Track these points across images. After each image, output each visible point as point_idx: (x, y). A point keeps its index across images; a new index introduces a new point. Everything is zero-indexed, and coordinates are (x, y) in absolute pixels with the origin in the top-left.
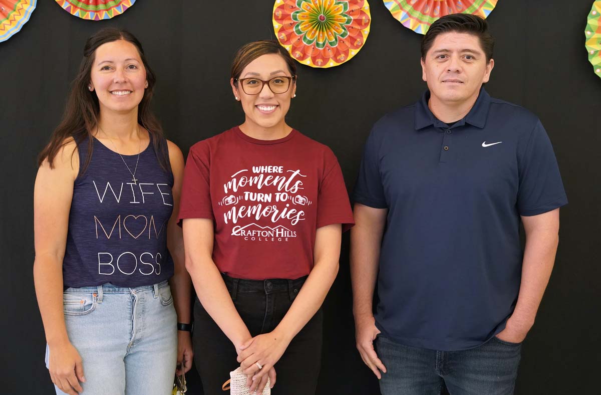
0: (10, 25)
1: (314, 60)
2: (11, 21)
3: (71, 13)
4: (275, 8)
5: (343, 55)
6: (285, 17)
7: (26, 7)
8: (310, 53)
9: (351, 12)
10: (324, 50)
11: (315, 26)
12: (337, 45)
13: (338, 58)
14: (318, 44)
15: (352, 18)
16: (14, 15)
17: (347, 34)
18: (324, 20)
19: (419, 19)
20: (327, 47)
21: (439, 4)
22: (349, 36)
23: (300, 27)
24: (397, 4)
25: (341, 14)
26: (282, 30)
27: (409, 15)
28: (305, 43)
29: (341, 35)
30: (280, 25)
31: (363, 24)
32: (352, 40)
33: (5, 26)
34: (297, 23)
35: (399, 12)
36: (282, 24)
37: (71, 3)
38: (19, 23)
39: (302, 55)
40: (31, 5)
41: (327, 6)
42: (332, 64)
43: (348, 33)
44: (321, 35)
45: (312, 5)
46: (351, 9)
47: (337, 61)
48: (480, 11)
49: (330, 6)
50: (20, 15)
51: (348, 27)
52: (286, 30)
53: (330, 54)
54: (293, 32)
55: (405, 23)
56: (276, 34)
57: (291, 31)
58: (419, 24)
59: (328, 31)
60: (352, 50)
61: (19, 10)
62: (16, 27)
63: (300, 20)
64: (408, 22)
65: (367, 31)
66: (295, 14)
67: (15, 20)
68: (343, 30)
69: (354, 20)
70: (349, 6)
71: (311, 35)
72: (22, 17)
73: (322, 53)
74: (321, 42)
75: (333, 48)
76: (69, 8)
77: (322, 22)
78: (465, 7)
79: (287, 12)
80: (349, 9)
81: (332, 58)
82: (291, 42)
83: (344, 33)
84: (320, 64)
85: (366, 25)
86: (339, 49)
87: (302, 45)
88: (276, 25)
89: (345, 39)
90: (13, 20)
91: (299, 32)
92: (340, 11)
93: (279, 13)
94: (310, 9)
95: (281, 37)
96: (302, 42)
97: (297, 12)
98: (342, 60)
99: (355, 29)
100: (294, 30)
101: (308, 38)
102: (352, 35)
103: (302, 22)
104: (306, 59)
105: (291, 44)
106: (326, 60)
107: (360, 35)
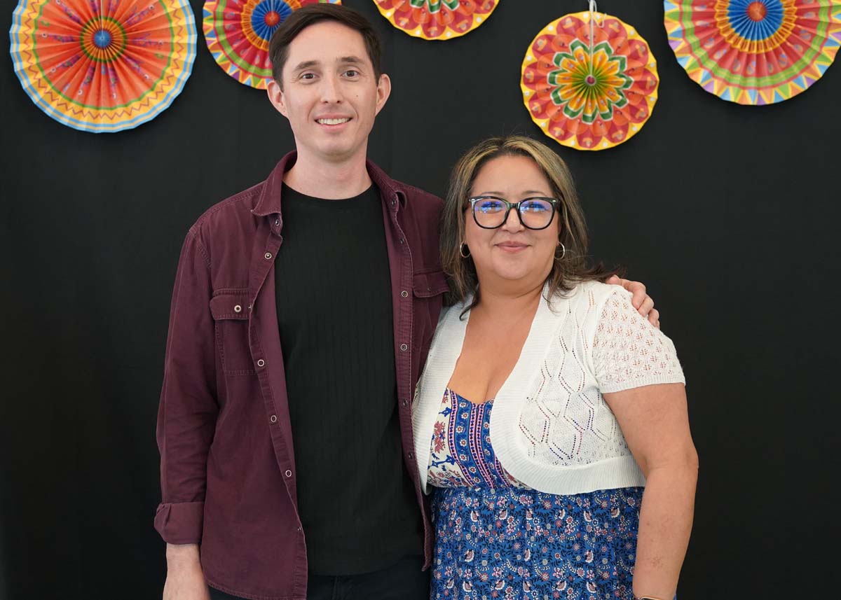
0: (156, 98)
1: (580, 139)
2: (157, 93)
3: (240, 80)
4: (524, 68)
5: (621, 132)
6: (539, 80)
7: (177, 73)
8: (575, 129)
9: (631, 72)
10: (594, 125)
11: (581, 91)
12: (612, 118)
13: (614, 135)
14: (585, 118)
15: (632, 79)
16: (162, 85)
17: (625, 102)
18: (593, 83)
19: (727, 79)
20: (599, 120)
21: (755, 58)
22: (629, 105)
23: (560, 94)
24: (695, 60)
25: (618, 75)
26: (534, 98)
27: (712, 74)
28: (567, 116)
29: (617, 104)
30: (531, 91)
31: (648, 86)
32: (633, 110)
33: (150, 100)
34: (555, 88)
35: (699, 71)
36: (534, 89)
37: (239, 67)
38: (168, 95)
39: (563, 133)
40: (185, 70)
41: (597, 63)
42: (605, 144)
43: (628, 101)
44: (590, 104)
45: (576, 62)
46: (630, 68)
47: (612, 140)
48: (812, 67)
49: (601, 63)
50: (169, 84)
51: (627, 93)
52: (541, 98)
53: (603, 130)
54: (551, 101)
55: (707, 85)
56: (527, 104)
57: (546, 99)
58: (727, 87)
59: (599, 98)
60: (634, 124)
61: (168, 78)
62: (164, 101)
63: (558, 84)
64: (711, 83)
65: (653, 97)
66: (553, 75)
67: (162, 92)
68: (621, 97)
69: (636, 82)
70: (628, 63)
71: (575, 104)
72: (172, 87)
73: (591, 129)
74: (590, 115)
75: (606, 123)
76: (237, 74)
77: (590, 85)
78: (790, 62)
79: (541, 72)
80: (628, 66)
81: (606, 136)
82: (549, 115)
83: (622, 100)
84: (588, 145)
85: (652, 88)
86: (616, 123)
87: (563, 119)
88: (527, 91)
89: (624, 109)
90: (160, 92)
91: (558, 100)
92: (614, 70)
93: (531, 74)
94: (573, 68)
95: (533, 108)
96: (562, 114)
97: (555, 73)
98: (620, 138)
99: (637, 94)
100: (552, 98)
101: (572, 109)
102: (633, 104)
103: (563, 86)
104: (570, 137)
105: (547, 117)
106: (596, 140)
107: (644, 103)
